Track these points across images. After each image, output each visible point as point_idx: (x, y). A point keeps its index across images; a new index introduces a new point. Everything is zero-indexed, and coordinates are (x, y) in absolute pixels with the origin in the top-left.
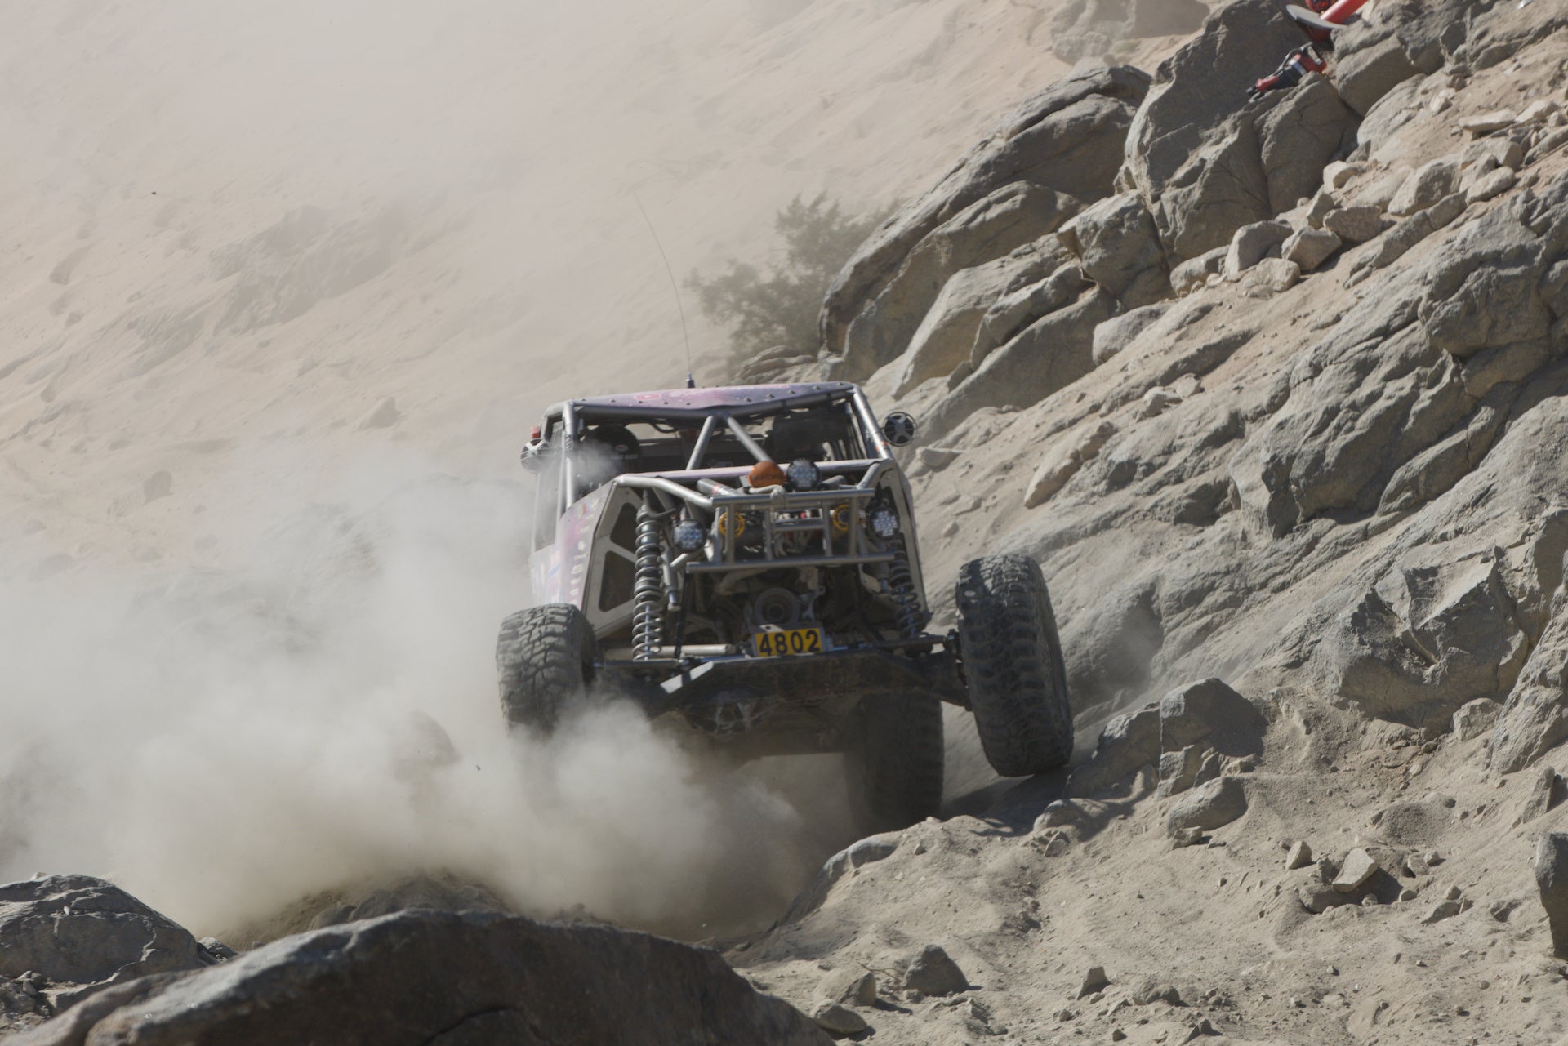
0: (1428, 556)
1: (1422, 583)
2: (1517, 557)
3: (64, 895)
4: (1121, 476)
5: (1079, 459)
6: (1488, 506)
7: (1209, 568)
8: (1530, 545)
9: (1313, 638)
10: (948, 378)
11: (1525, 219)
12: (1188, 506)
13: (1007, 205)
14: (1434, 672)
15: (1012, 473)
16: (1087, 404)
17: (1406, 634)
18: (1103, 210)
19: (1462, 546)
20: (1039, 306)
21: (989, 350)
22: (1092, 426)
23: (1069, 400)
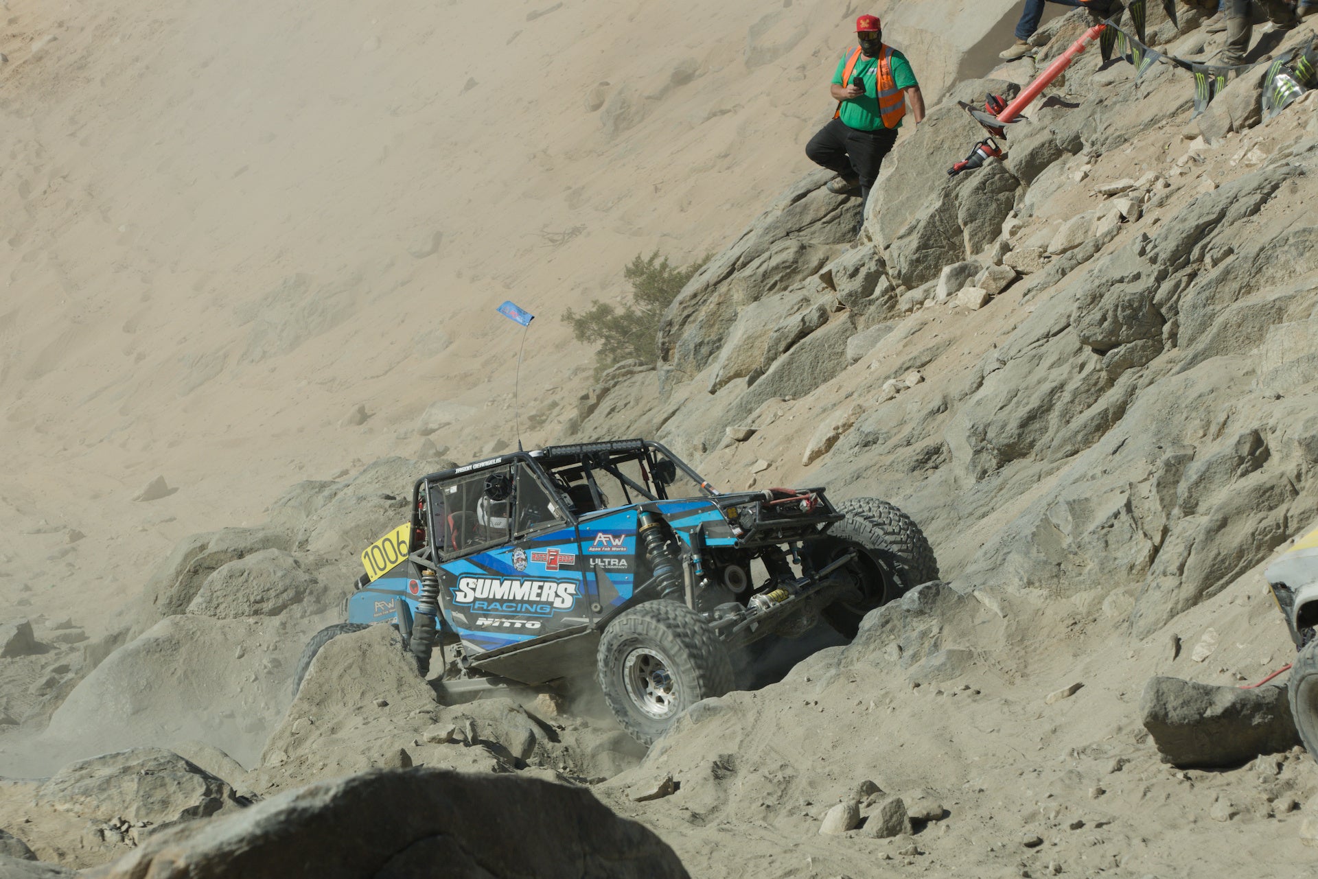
0: (1083, 490)
1: (1079, 509)
2: (1144, 489)
3: (140, 761)
4: (869, 442)
5: (840, 431)
6: (1124, 454)
8: (1154, 480)
9: (1006, 550)
10: (747, 378)
11: (1142, 252)
12: (916, 461)
13: (783, 256)
14: (1090, 570)
15: (794, 442)
16: (843, 393)
17: (1070, 546)
18: (848, 256)
19: (1108, 481)
20: (807, 326)
21: (774, 359)
22: (848, 408)
23: (831, 390)
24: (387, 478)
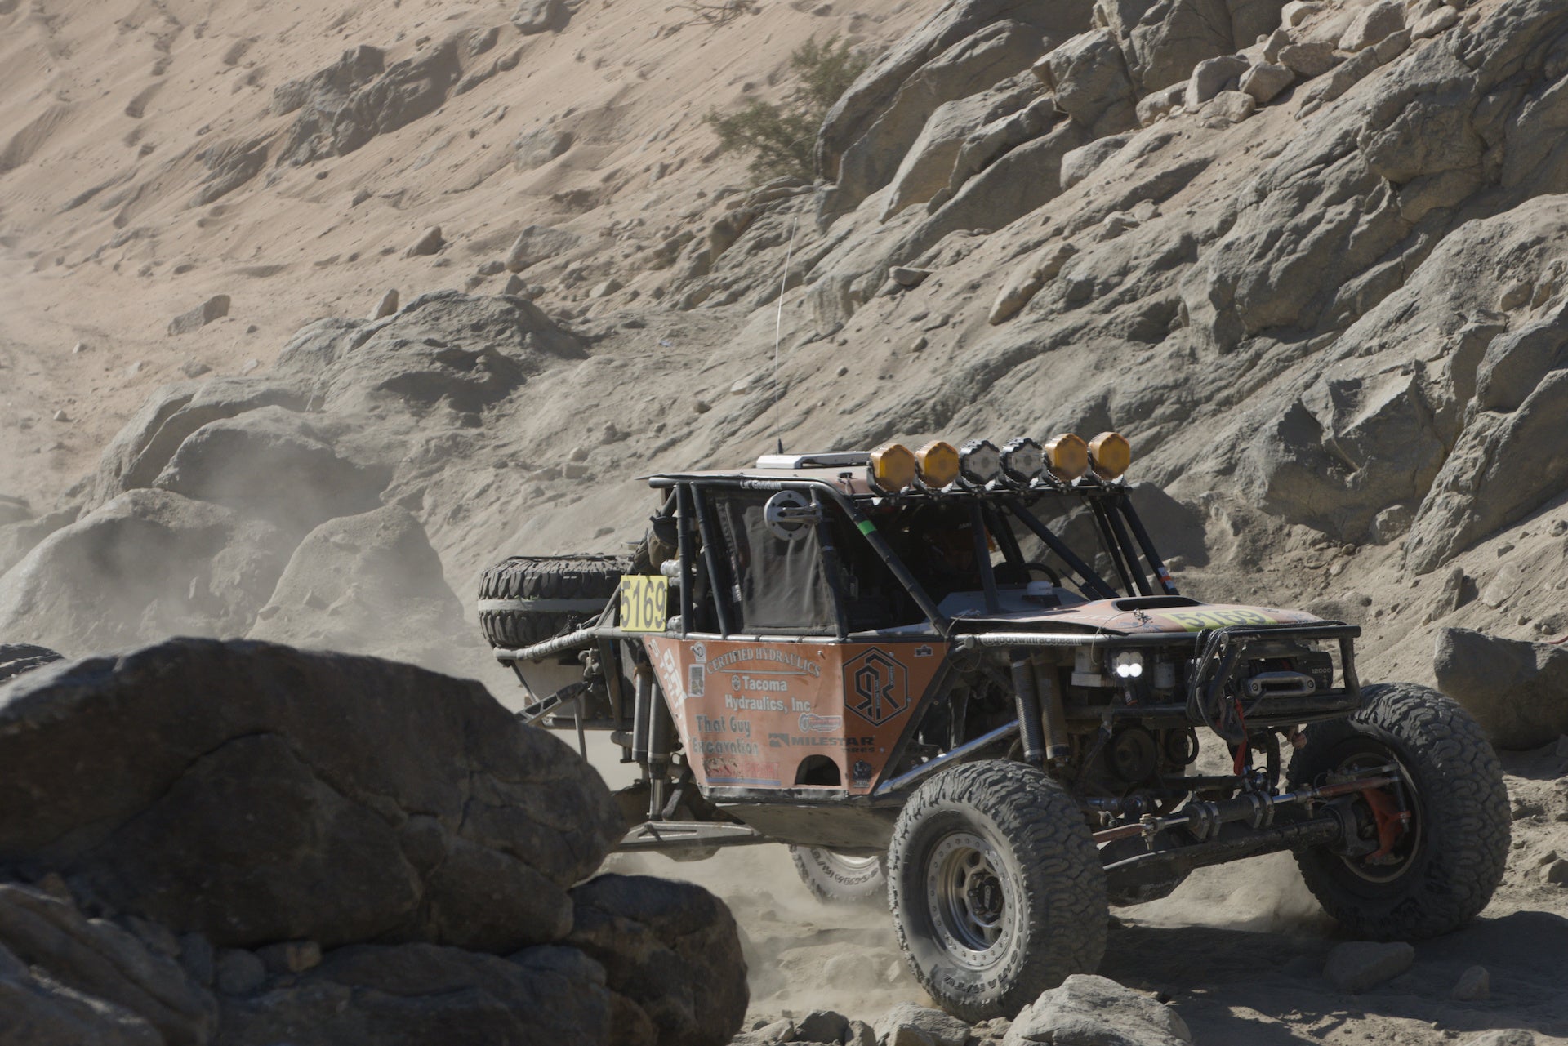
0: (1353, 369)
1: (1346, 395)
2: (1435, 370)
4: (1079, 296)
5: (1043, 278)
6: (1411, 322)
7: (1159, 381)
8: (1447, 360)
9: (1243, 445)
10: (928, 204)
11: (1460, 53)
12: (1140, 323)
13: (993, 42)
14: (1355, 478)
15: (979, 291)
16: (1051, 227)
17: (1329, 441)
18: (1076, 46)
19: (1386, 360)
20: (1014, 136)
21: (966, 178)
22: (1054, 247)
23: (1035, 223)
24: (437, 319)
